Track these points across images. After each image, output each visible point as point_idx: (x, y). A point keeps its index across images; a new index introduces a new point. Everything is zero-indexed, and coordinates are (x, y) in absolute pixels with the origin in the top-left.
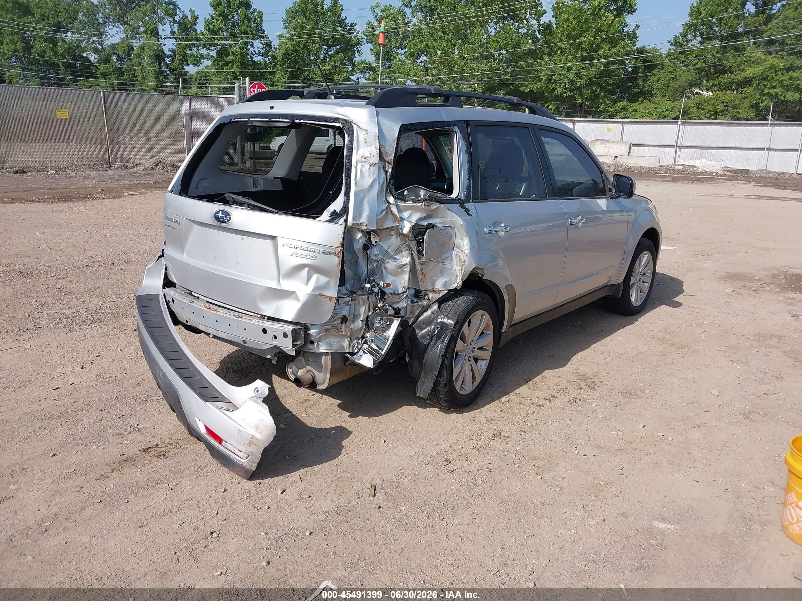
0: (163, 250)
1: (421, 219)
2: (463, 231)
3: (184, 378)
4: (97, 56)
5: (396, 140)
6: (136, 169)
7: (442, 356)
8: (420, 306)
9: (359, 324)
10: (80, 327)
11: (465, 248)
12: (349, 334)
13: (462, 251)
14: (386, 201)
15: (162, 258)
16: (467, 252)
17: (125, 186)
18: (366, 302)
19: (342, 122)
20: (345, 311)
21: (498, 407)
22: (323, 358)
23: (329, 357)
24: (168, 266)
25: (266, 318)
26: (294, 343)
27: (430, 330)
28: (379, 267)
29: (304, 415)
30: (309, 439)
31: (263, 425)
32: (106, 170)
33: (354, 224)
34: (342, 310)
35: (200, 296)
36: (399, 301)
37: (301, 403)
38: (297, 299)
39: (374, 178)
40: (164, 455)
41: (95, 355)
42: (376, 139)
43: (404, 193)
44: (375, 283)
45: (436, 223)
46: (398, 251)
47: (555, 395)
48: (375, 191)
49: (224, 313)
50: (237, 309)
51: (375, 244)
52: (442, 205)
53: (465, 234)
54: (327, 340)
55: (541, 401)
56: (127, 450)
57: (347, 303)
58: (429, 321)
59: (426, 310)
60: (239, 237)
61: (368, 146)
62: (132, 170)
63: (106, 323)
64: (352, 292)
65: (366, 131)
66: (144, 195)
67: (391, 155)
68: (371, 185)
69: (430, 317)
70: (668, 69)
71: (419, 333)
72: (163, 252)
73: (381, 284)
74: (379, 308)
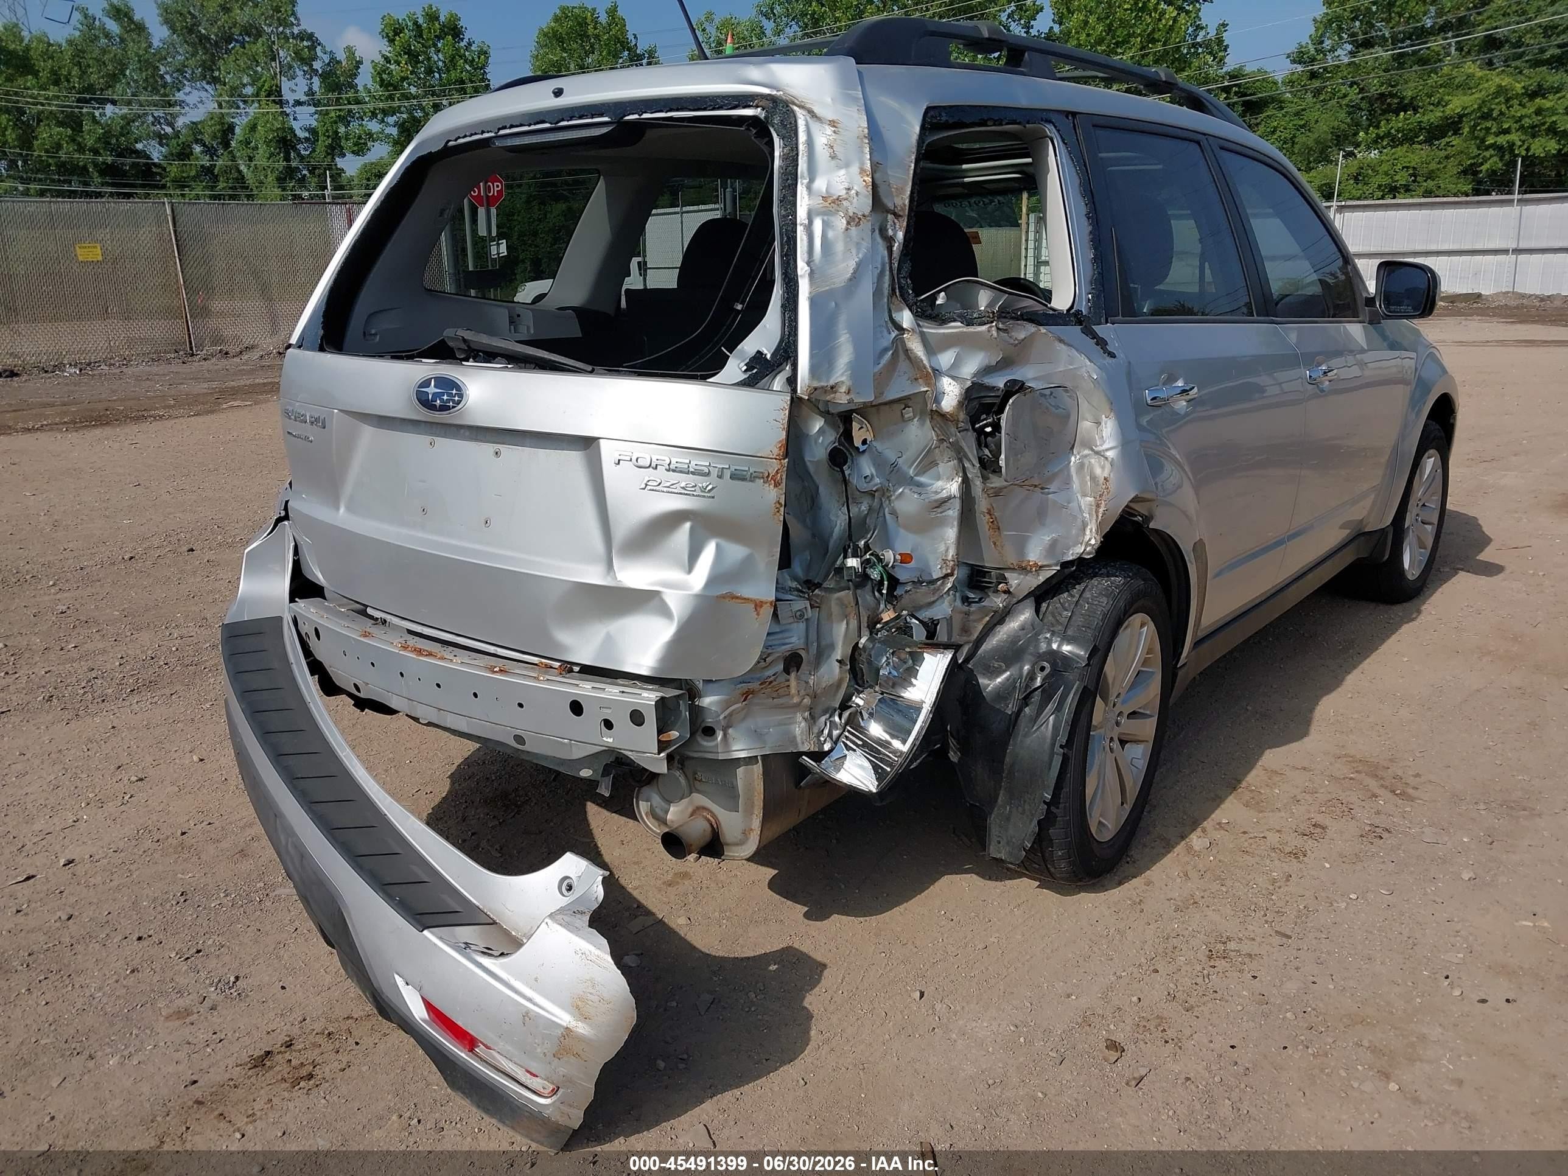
0: (287, 502)
1: (988, 370)
2: (1099, 398)
3: (356, 859)
4: (163, 150)
5: (914, 150)
6: (245, 357)
7: (1061, 747)
8: (984, 611)
9: (832, 671)
10: (103, 705)
11: (1105, 446)
12: (807, 701)
13: (1097, 453)
14: (890, 325)
15: (286, 523)
16: (1110, 454)
17: (222, 392)
18: (849, 609)
19: (763, 103)
20: (795, 639)
21: (1190, 868)
22: (740, 771)
23: (758, 769)
24: (301, 543)
25: (576, 669)
26: (664, 738)
27: (1021, 677)
28: (876, 511)
29: (682, 921)
30: (708, 997)
31: (596, 999)
32: (184, 363)
33: (816, 389)
34: (786, 635)
35: (388, 618)
36: (934, 602)
37: (670, 884)
38: (665, 611)
39: (860, 256)
40: (310, 1076)
41: (134, 779)
42: (861, 148)
43: (936, 299)
44: (871, 554)
45: (1028, 380)
46: (928, 463)
47: (1319, 819)
48: (865, 294)
49: (458, 662)
50: (492, 649)
51: (862, 448)
52: (1041, 328)
53: (1105, 406)
54: (750, 723)
55: (1295, 842)
56: (205, 1065)
57: (800, 616)
58: (1011, 654)
59: (1001, 621)
60: (489, 448)
61: (839, 168)
62: (235, 360)
63: (167, 691)
64: (810, 585)
65: (833, 123)
66: (264, 406)
67: (901, 190)
68: (855, 278)
69: (1014, 640)
70: (1291, 109)
71: (989, 685)
72: (286, 509)
73: (889, 556)
74: (887, 623)
